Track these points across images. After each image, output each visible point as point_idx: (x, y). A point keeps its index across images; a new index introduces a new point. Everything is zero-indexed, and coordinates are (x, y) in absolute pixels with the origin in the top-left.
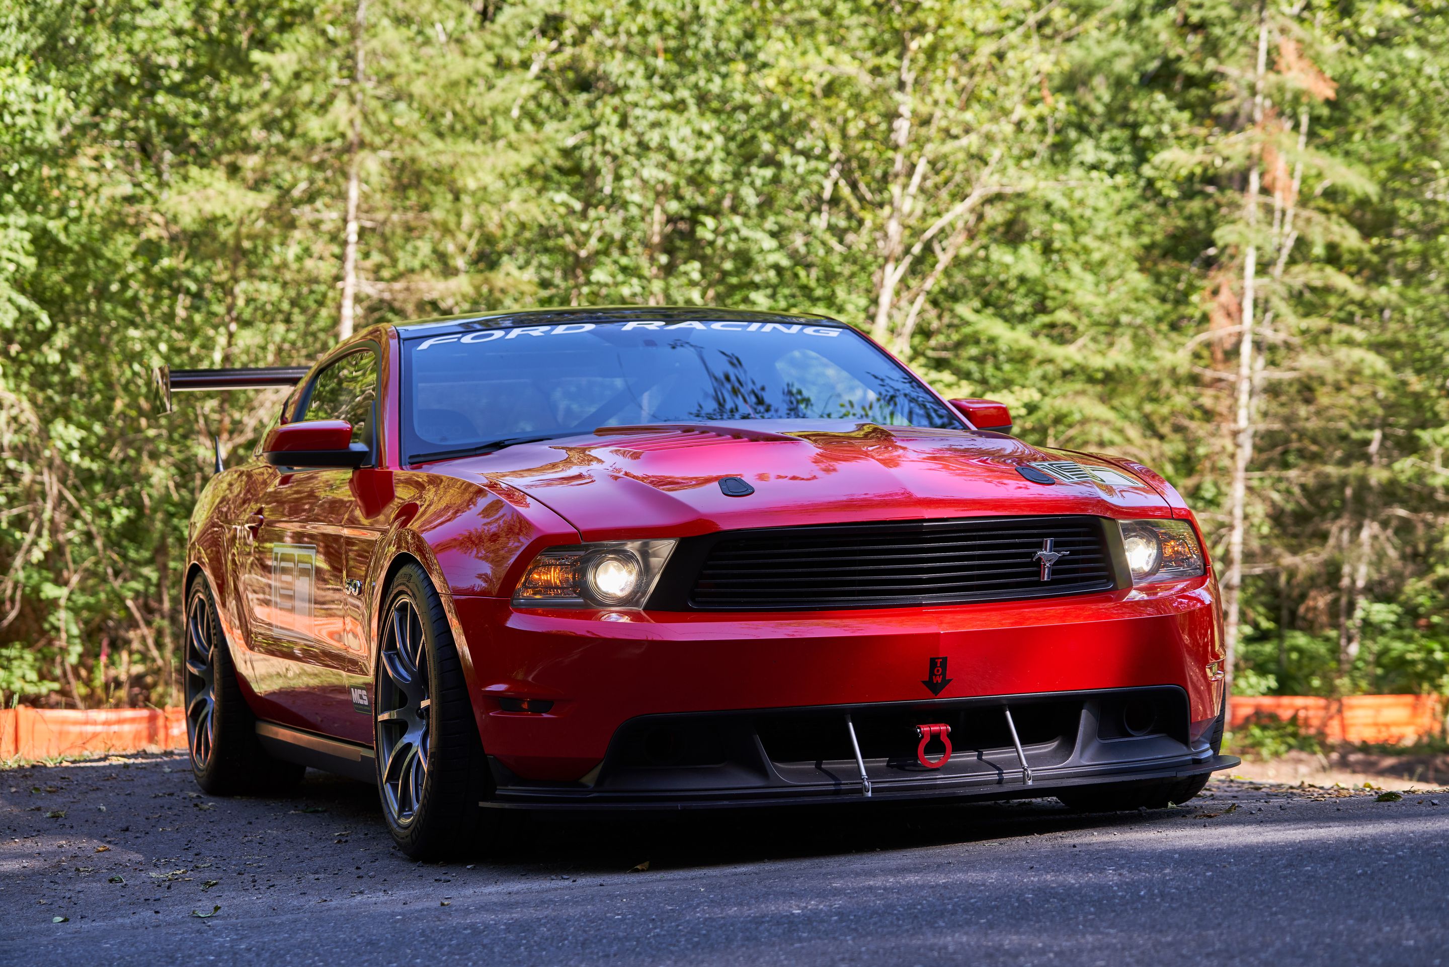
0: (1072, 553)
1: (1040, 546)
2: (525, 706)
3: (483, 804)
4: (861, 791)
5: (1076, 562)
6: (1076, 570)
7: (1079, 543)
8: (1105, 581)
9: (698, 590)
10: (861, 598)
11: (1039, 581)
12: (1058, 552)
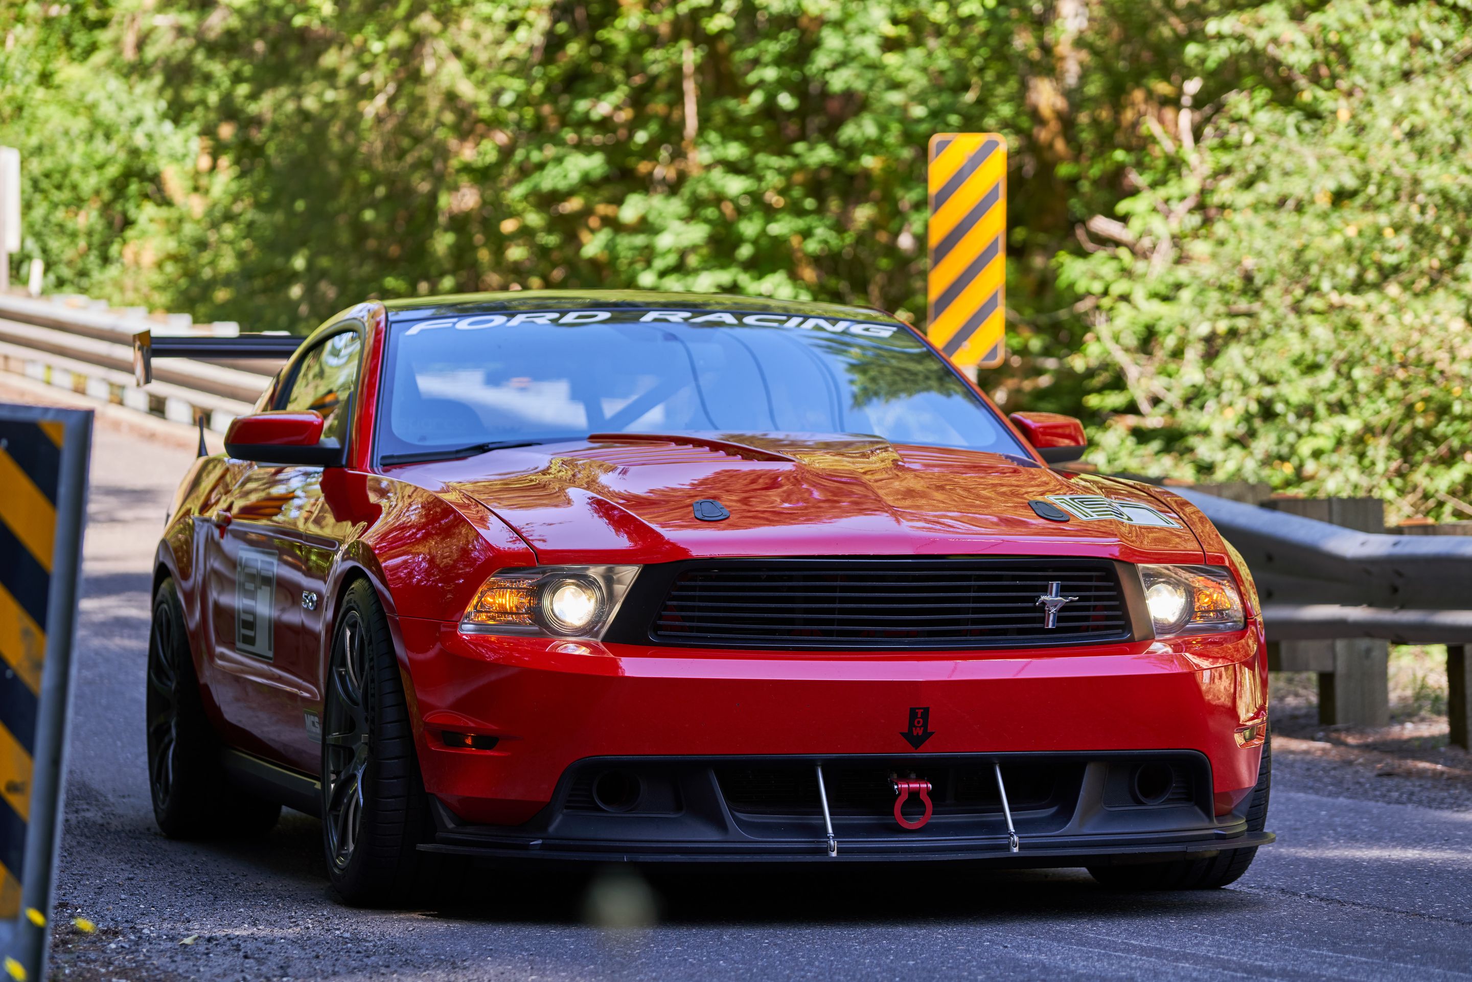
0: (1082, 599)
1: (1045, 590)
2: (469, 741)
3: (421, 847)
4: (825, 851)
5: (1087, 608)
6: (1086, 618)
7: (1089, 589)
8: (1120, 631)
9: (661, 622)
10: (840, 638)
11: (1043, 628)
12: (1065, 597)
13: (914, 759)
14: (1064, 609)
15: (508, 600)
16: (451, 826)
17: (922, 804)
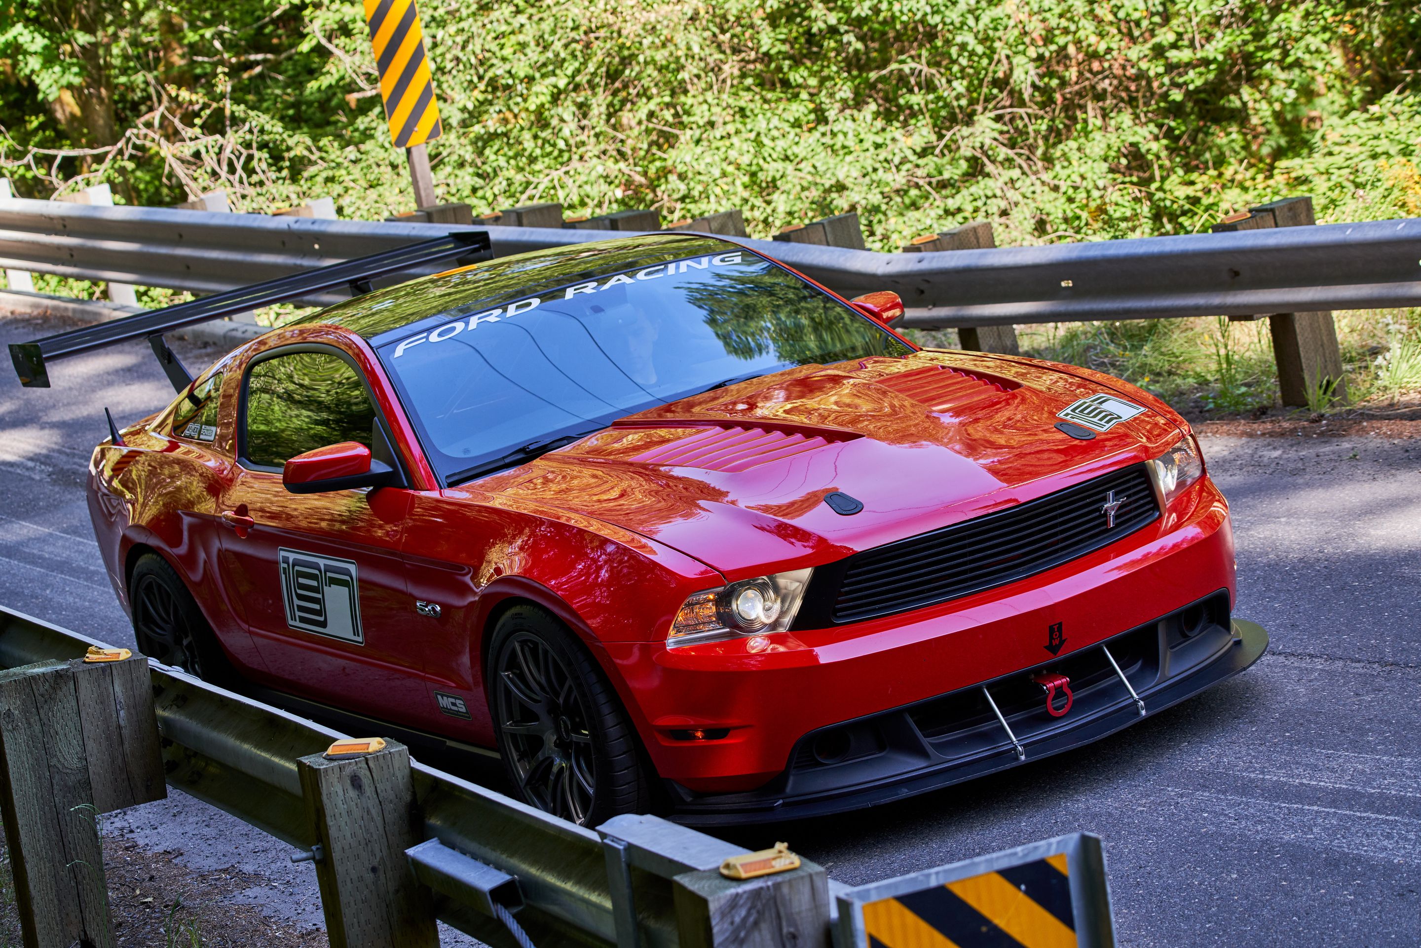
1: (1105, 500)
2: (699, 735)
8: (1151, 512)
12: (1117, 500)
13: (1055, 662)
16: (689, 799)
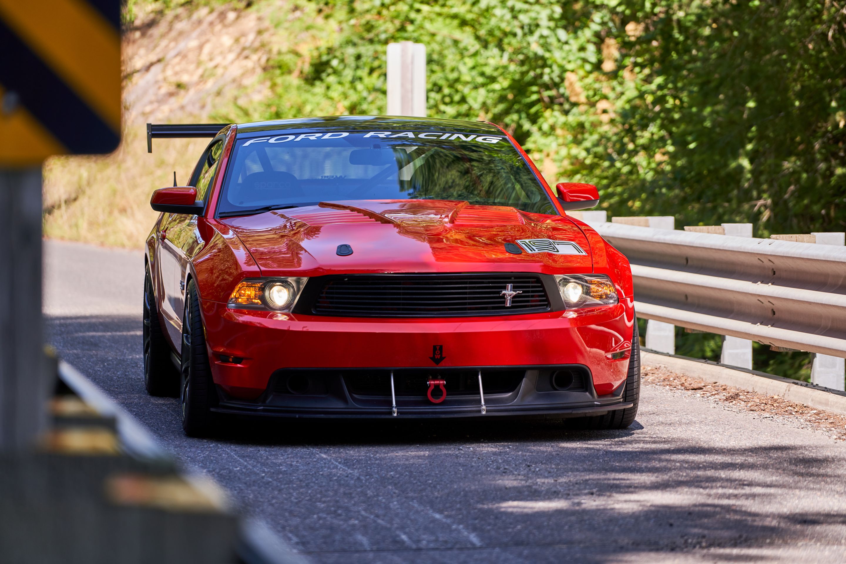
0: (524, 292)
1: (505, 288)
2: (231, 360)
3: (212, 410)
4: (391, 413)
5: (528, 297)
6: (528, 301)
7: (528, 287)
8: (545, 307)
9: (318, 304)
10: (403, 312)
11: (505, 306)
12: (515, 291)
13: (437, 369)
14: (515, 297)
15: (251, 292)
16: (225, 399)
17: (441, 391)
